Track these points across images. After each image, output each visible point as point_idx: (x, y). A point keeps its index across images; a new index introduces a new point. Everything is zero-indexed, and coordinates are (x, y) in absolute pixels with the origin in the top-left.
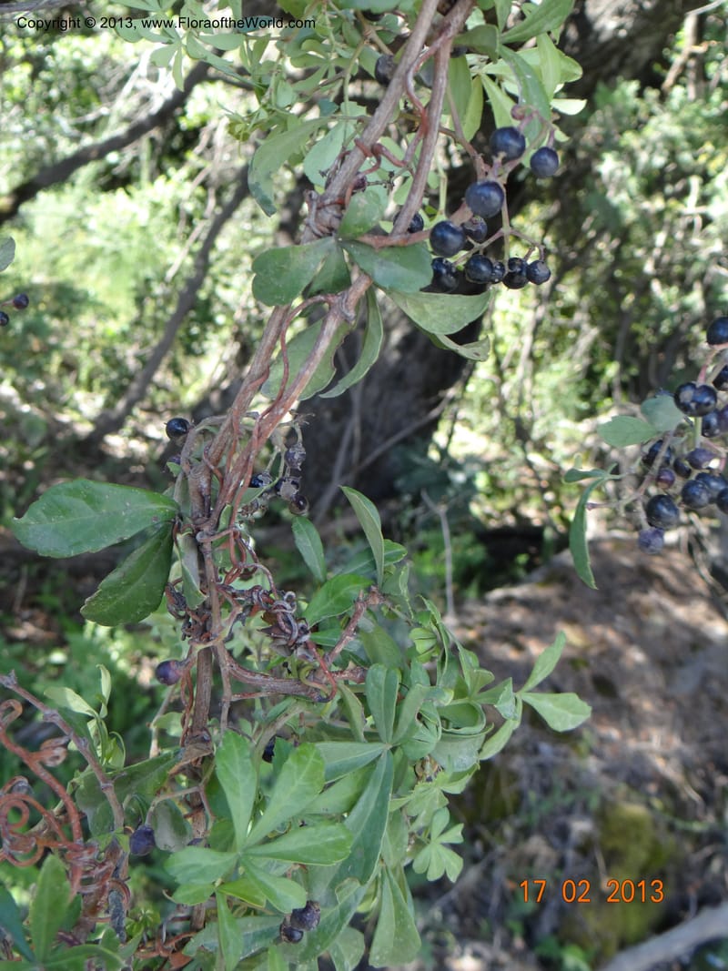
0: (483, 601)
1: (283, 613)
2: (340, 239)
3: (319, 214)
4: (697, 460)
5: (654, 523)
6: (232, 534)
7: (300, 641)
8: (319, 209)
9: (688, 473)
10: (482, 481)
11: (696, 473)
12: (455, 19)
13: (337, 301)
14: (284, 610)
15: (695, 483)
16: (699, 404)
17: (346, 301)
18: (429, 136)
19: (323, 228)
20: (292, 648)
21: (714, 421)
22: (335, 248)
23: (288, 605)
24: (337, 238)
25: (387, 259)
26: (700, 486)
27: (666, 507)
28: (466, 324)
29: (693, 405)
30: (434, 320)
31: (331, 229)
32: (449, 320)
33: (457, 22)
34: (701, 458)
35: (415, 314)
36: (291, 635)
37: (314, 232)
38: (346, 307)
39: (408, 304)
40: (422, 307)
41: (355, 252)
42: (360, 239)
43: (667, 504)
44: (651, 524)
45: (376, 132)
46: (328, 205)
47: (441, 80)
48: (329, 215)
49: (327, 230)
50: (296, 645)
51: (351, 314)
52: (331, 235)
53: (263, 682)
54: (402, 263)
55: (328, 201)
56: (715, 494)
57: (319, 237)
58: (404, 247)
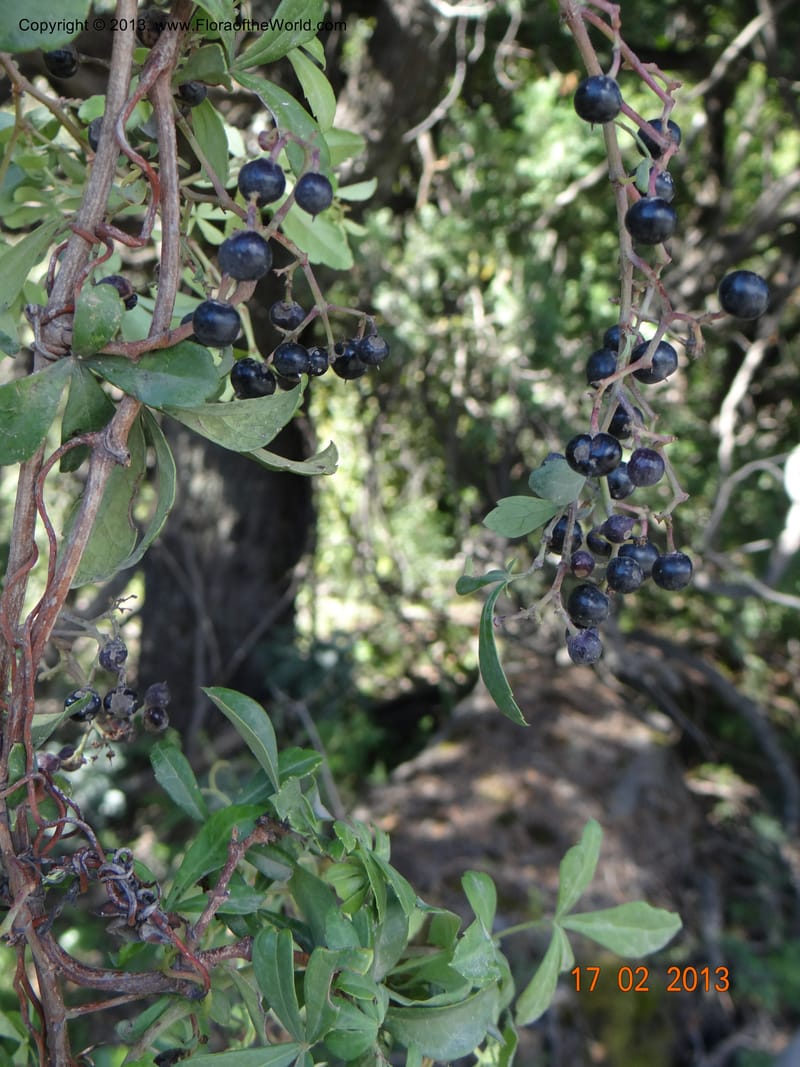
0: (391, 781)
1: (114, 880)
2: (80, 357)
3: (47, 332)
4: (615, 531)
5: (581, 623)
6: (31, 783)
7: (141, 916)
8: (43, 325)
9: (608, 549)
10: (363, 652)
11: (617, 547)
12: (166, 48)
13: (99, 440)
14: (113, 877)
15: (619, 562)
16: (600, 460)
17: (111, 437)
18: (168, 200)
19: (55, 349)
20: (136, 928)
21: (623, 477)
22: (79, 371)
23: (119, 869)
24: (76, 355)
25: (152, 369)
26: (627, 563)
27: (592, 599)
28: (279, 430)
29: (593, 462)
30: (240, 435)
31: (68, 347)
32: (258, 430)
33: (169, 49)
34: (619, 527)
35: (214, 433)
36: (126, 910)
37: (45, 357)
38: (113, 444)
39: (202, 422)
40: (221, 422)
41: (106, 370)
42: (107, 351)
43: (592, 595)
44: (578, 626)
45: (95, 208)
46: (55, 317)
47: (166, 128)
48: (58, 330)
49: (62, 350)
50: (141, 923)
51: (123, 452)
52: (68, 354)
53: (114, 982)
54: (171, 370)
55: (53, 312)
56: (649, 567)
57: (54, 360)
58: (171, 348)
